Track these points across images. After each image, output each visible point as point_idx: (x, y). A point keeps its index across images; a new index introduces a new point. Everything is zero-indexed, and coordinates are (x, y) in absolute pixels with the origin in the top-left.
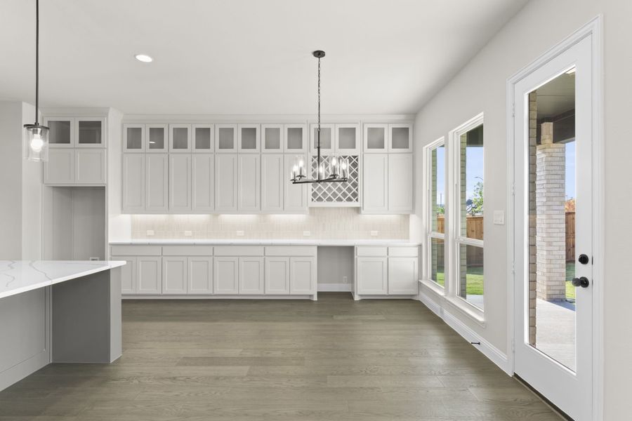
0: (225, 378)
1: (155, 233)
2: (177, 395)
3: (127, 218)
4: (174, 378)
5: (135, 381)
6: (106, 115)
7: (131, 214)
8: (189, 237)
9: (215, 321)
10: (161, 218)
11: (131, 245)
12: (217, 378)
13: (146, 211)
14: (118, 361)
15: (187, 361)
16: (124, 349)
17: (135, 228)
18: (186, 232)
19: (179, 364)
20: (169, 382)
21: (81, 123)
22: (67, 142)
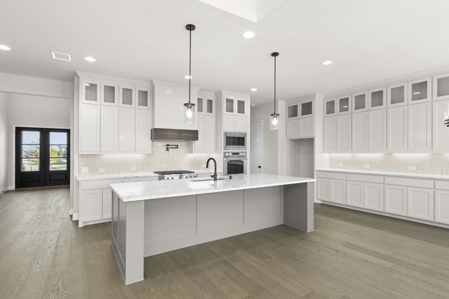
0: (371, 263)
1: (344, 165)
2: (336, 260)
3: (327, 156)
4: (338, 251)
5: (317, 245)
6: (315, 97)
7: (330, 153)
8: (367, 169)
9: (379, 229)
10: (348, 155)
11: (328, 171)
12: (366, 261)
13: (337, 151)
14: (311, 233)
15: (349, 245)
16: (315, 228)
17: (332, 162)
18: (365, 165)
19: (343, 245)
20: (334, 251)
21: (303, 105)
22: (297, 116)
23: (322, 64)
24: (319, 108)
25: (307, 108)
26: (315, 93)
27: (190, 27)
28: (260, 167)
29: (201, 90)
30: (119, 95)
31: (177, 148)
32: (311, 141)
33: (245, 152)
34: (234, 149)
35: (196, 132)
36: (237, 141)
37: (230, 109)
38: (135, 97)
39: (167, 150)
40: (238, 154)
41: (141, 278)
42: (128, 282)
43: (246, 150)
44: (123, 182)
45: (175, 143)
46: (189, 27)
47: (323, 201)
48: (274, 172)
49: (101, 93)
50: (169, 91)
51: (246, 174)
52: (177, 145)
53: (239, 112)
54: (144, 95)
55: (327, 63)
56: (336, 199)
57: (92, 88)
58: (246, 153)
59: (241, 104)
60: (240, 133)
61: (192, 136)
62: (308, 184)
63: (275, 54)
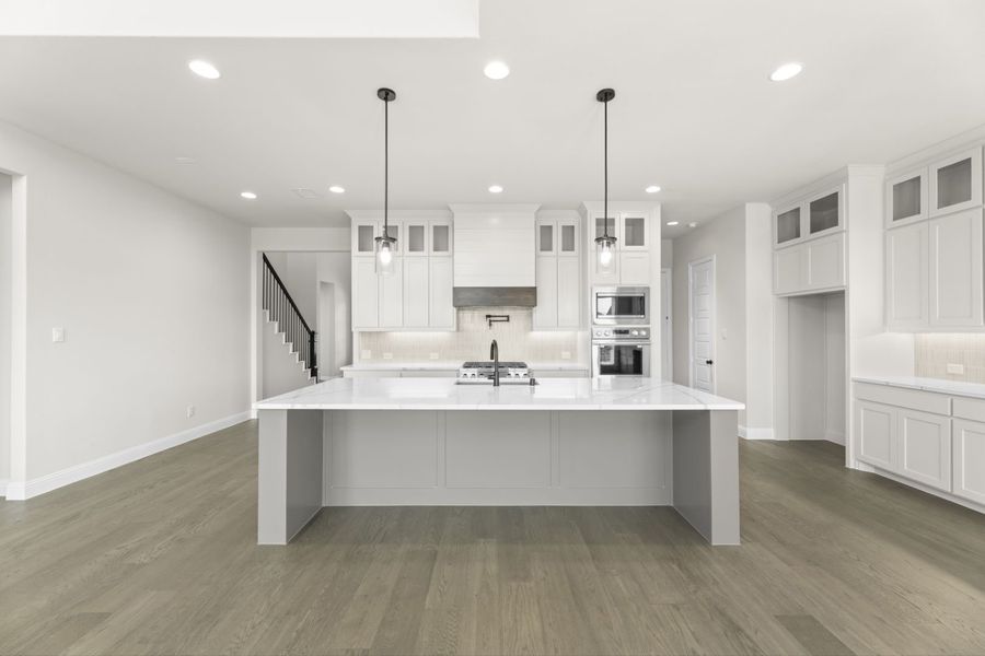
1: (966, 370)
6: (845, 179)
7: (914, 332)
13: (930, 326)
21: (814, 205)
22: (798, 236)
23: (769, 78)
25: (826, 212)
26: (846, 167)
27: (386, 94)
28: (710, 362)
29: (539, 210)
30: (403, 238)
31: (508, 320)
32: (836, 299)
33: (645, 329)
34: (619, 322)
35: (533, 291)
36: (629, 305)
38: (429, 238)
39: (490, 324)
40: (626, 332)
43: (648, 323)
44: (401, 376)
45: (506, 313)
46: (383, 93)
47: (876, 468)
50: (495, 221)
51: (649, 376)
52: (508, 317)
53: (629, 242)
55: (786, 72)
58: (647, 330)
59: (635, 226)
60: (633, 288)
61: (524, 297)
62: (711, 414)
63: (606, 95)
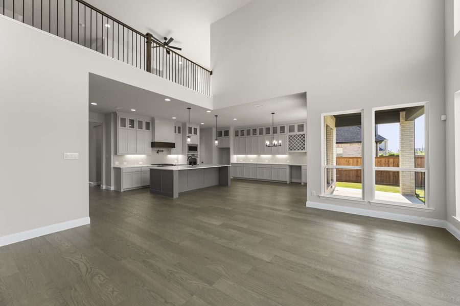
3: (235, 156)
6: (230, 128)
7: (237, 155)
10: (244, 156)
11: (236, 163)
17: (238, 159)
21: (225, 131)
22: (221, 136)
24: (232, 133)
25: (227, 133)
26: (230, 126)
27: (189, 109)
28: (202, 162)
30: (136, 124)
31: (163, 152)
32: (229, 149)
34: (192, 153)
35: (174, 144)
36: (193, 148)
37: (190, 132)
38: (144, 125)
39: (158, 153)
40: (194, 155)
41: (178, 197)
42: (174, 197)
43: (198, 153)
48: (211, 163)
49: (128, 123)
52: (163, 150)
53: (194, 134)
54: (148, 124)
55: (235, 119)
56: (239, 175)
57: (123, 121)
59: (195, 129)
60: (195, 145)
61: (172, 145)
62: (227, 167)
63: (216, 116)
